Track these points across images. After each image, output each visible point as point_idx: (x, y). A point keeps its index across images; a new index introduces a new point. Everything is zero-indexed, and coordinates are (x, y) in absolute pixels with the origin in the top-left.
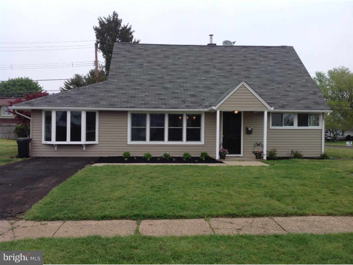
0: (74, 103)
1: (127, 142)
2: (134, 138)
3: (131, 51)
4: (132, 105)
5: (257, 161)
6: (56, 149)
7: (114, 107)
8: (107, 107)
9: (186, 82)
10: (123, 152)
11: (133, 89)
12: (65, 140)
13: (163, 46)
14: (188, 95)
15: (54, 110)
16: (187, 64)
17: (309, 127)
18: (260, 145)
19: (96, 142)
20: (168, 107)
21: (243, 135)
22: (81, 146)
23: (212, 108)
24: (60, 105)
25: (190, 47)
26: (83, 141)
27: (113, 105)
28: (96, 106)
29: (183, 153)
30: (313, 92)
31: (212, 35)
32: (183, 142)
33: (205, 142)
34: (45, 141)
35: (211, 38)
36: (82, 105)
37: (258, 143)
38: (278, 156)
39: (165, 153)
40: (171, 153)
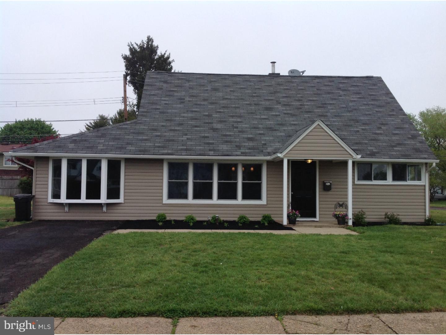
0: (91, 149)
1: (162, 200)
2: (171, 196)
3: (168, 81)
4: (169, 152)
5: (339, 227)
6: (66, 209)
7: (145, 153)
8: (136, 153)
9: (241, 122)
10: (157, 215)
11: (171, 130)
12: (79, 198)
13: (211, 76)
14: (244, 138)
15: (65, 157)
16: (242, 99)
17: (408, 181)
18: (344, 205)
19: (121, 200)
20: (218, 155)
21: (319, 191)
22: (100, 205)
23: (277, 155)
24: (72, 151)
26: (103, 199)
27: (144, 152)
28: (121, 153)
29: (238, 216)
30: (411, 135)
31: (274, 63)
32: (237, 201)
33: (267, 201)
34: (52, 199)
35: (273, 67)
36: (102, 151)
37: (341, 203)
38: (366, 220)
39: (213, 215)
40: (221, 215)
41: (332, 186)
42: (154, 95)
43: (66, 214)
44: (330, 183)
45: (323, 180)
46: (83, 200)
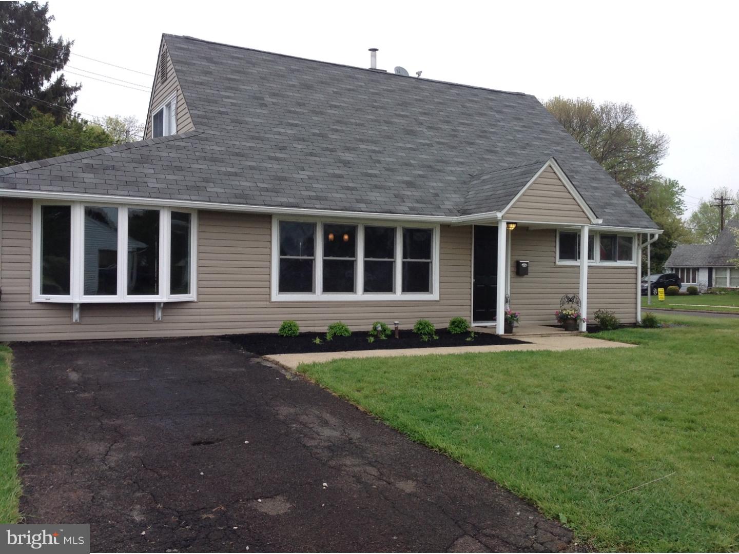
0: (136, 186)
4: (291, 200)
6: (76, 316)
7: (249, 201)
9: (380, 152)
11: (270, 158)
12: (114, 292)
13: (287, 59)
14: (399, 182)
15: (81, 202)
16: (360, 110)
17: (618, 261)
18: (573, 299)
19: (192, 296)
24: (95, 189)
25: (346, 69)
26: (164, 295)
27: (244, 198)
28: (201, 198)
31: (374, 50)
33: (440, 294)
35: (374, 57)
36: (160, 194)
37: (571, 296)
41: (529, 268)
42: (201, 84)
43: (76, 327)
44: (527, 263)
45: (517, 258)
46: (122, 295)
